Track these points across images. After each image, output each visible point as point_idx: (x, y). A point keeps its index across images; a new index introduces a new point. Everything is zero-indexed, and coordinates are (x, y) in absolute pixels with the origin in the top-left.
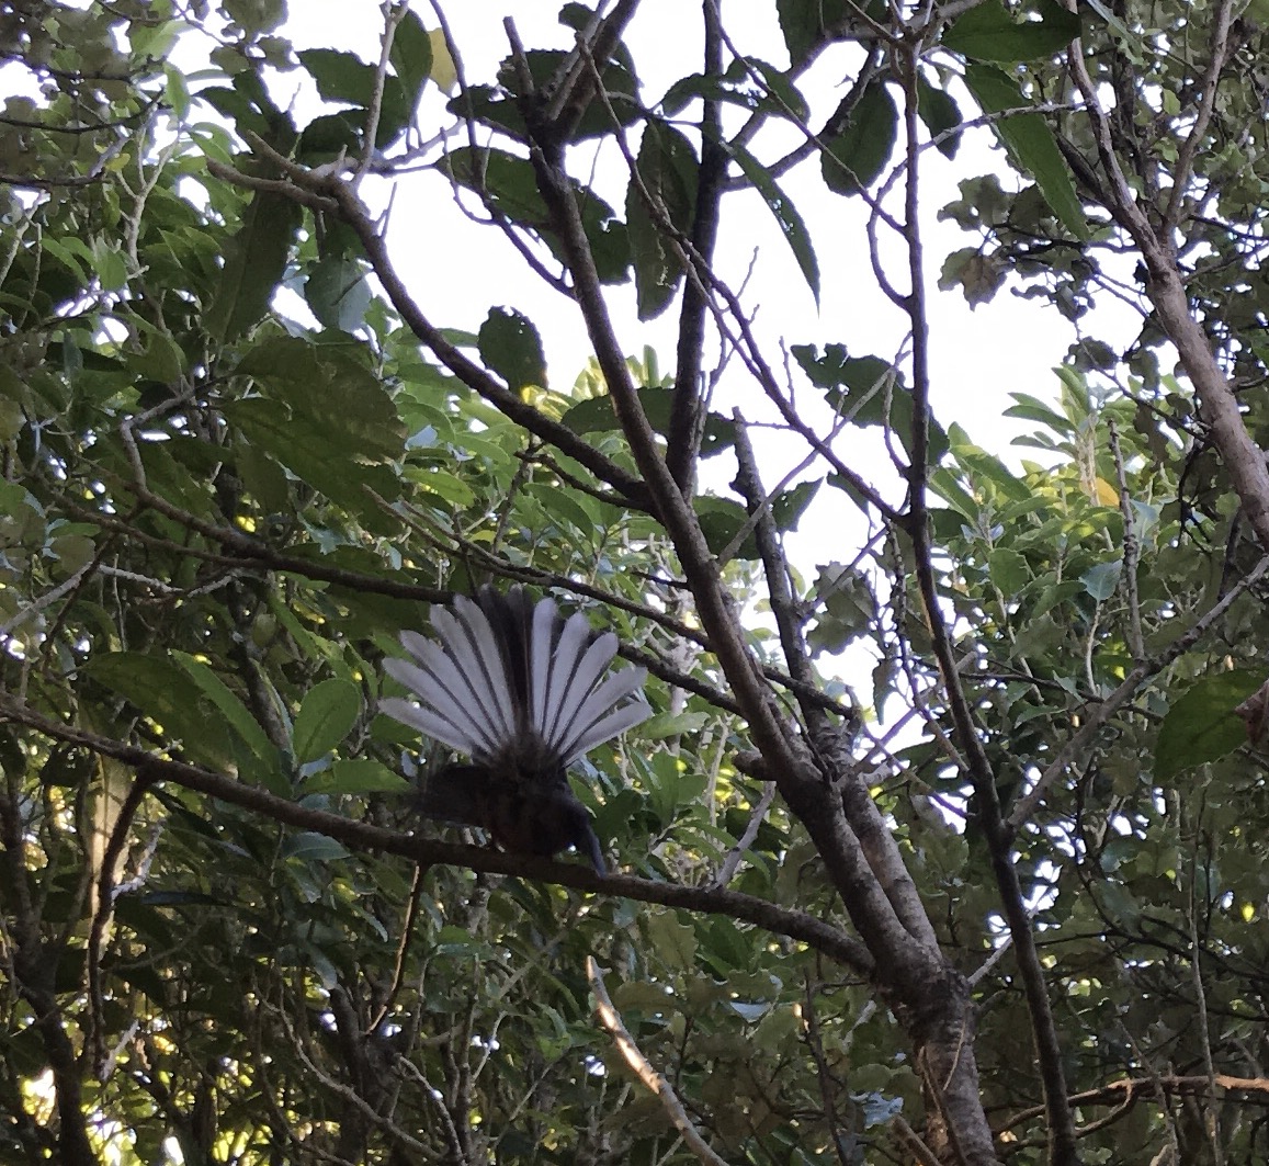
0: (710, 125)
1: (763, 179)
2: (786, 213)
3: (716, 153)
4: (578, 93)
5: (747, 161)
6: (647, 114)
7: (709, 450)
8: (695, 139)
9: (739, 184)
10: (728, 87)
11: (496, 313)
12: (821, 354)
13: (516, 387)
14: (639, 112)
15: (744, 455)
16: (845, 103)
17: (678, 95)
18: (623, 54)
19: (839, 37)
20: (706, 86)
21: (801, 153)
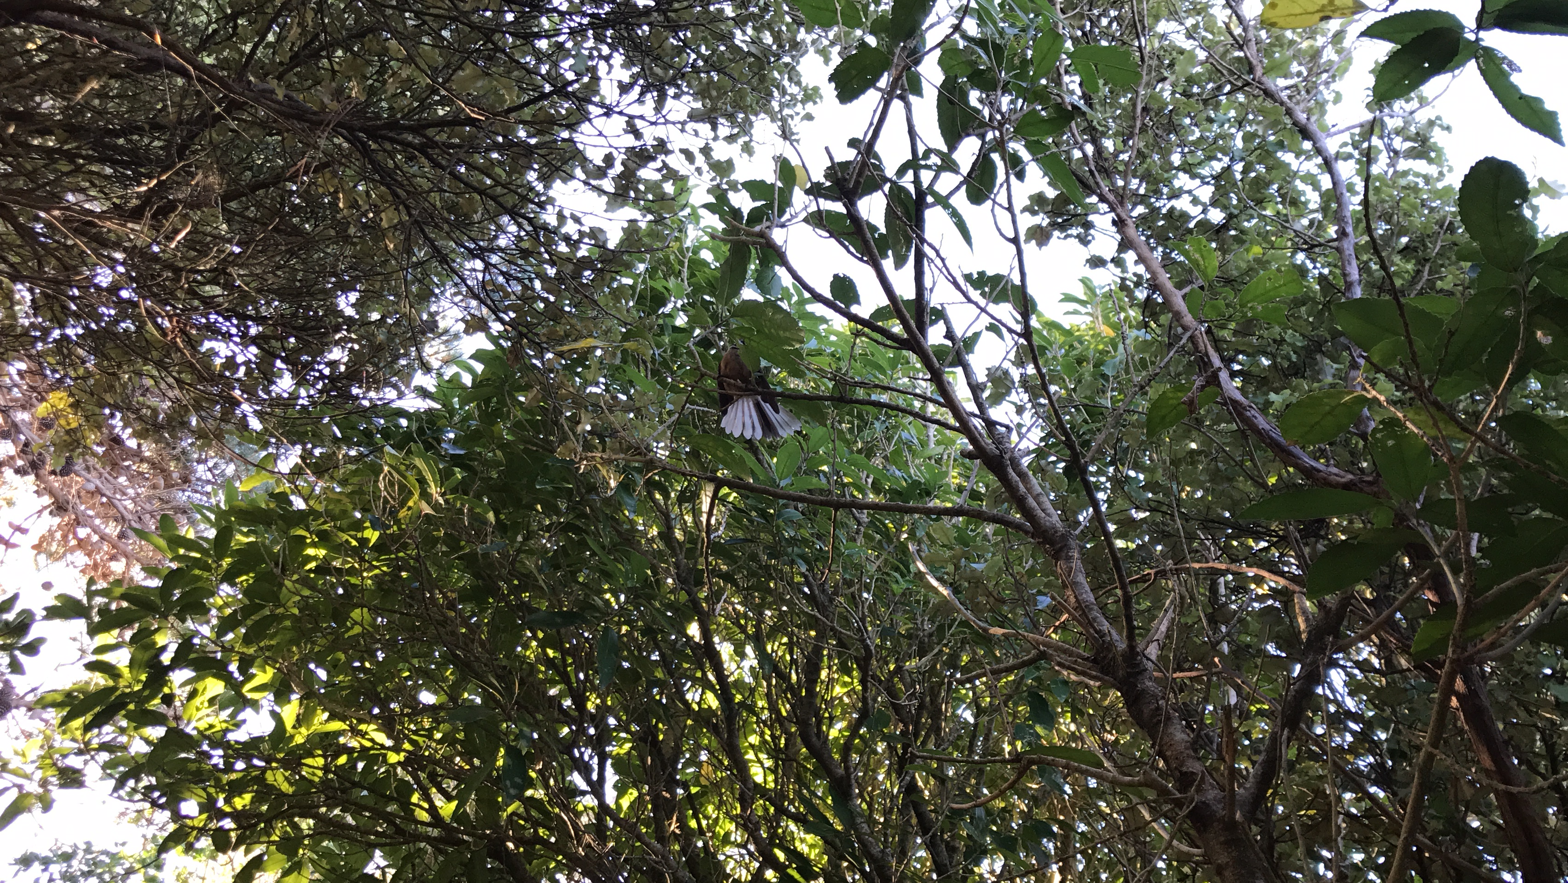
0: (917, 182)
1: (943, 201)
2: (955, 214)
3: (921, 194)
4: (860, 174)
5: (935, 194)
6: (890, 180)
7: (933, 323)
8: (911, 189)
9: (933, 205)
10: (923, 163)
11: (836, 277)
12: (975, 276)
13: (848, 306)
14: (886, 180)
15: (947, 323)
16: (974, 164)
17: (902, 171)
18: (877, 157)
19: (968, 135)
20: (913, 164)
21: (958, 188)
